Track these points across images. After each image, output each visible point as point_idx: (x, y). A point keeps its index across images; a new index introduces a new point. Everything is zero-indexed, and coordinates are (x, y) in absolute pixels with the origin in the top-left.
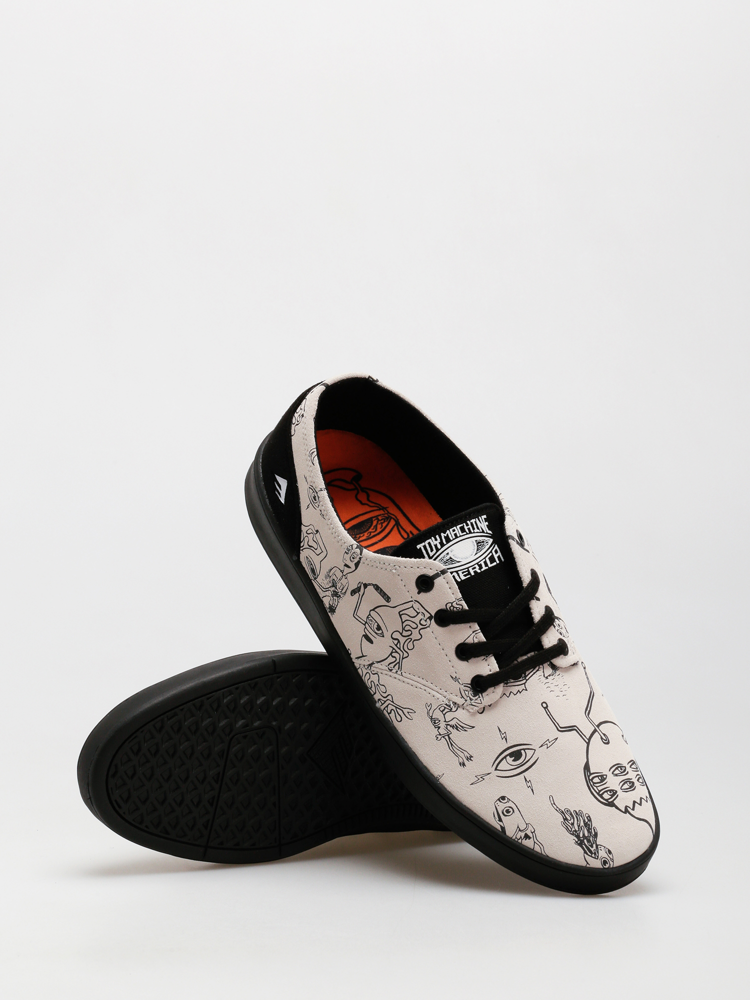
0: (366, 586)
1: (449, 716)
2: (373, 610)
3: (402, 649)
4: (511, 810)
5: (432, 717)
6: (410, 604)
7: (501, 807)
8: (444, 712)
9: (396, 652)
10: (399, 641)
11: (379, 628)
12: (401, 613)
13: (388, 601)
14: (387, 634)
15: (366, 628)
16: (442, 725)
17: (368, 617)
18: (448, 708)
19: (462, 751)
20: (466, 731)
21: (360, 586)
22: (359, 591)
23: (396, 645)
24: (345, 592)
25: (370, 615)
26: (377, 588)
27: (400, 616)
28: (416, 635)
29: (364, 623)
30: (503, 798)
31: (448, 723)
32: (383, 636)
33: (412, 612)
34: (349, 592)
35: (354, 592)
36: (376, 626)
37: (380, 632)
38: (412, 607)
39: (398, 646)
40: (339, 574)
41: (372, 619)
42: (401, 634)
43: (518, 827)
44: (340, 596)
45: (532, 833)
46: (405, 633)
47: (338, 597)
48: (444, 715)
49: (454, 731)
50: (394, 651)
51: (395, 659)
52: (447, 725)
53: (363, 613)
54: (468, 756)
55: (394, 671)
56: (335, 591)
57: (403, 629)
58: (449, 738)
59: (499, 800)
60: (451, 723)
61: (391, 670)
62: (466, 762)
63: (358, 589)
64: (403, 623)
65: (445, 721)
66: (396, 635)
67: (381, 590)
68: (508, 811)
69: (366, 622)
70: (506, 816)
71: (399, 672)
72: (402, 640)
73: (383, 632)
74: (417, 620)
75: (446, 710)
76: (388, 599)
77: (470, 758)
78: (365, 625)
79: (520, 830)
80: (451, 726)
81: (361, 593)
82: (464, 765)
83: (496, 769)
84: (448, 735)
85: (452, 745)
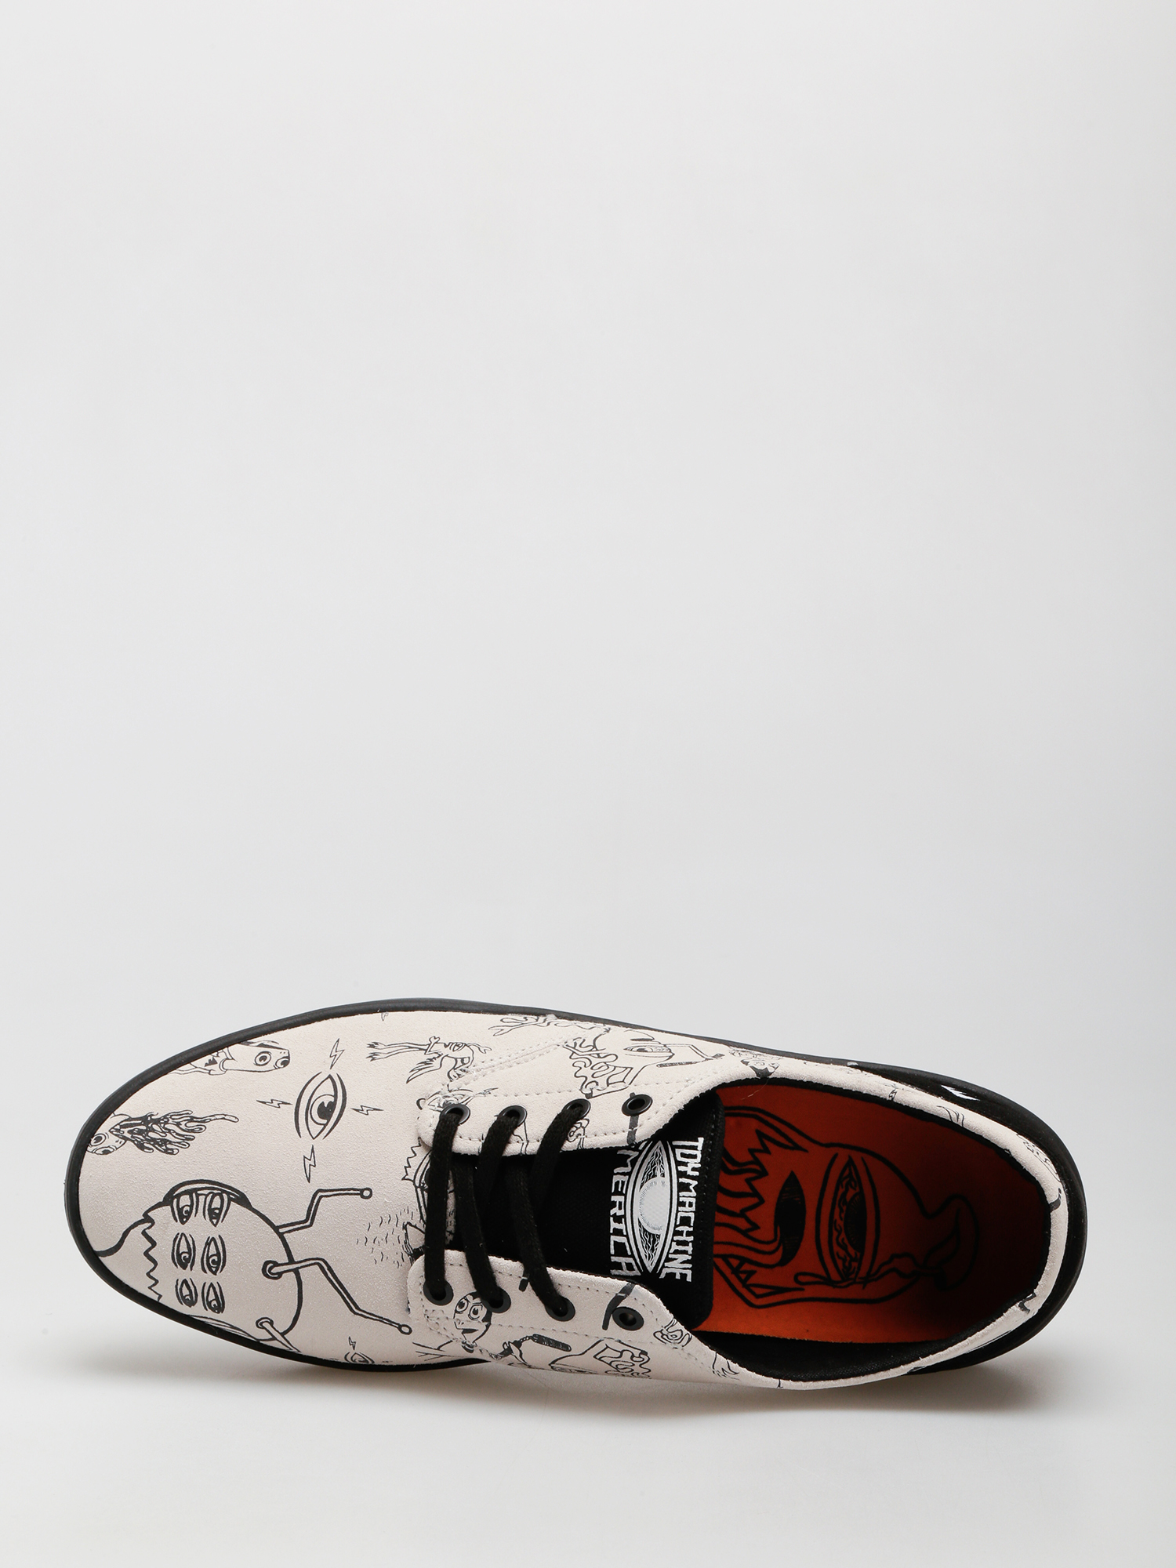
1: (449, 1063)
4: (263, 1062)
5: (468, 1046)
7: (276, 1056)
8: (459, 1060)
10: (599, 1058)
16: (446, 1051)
18: (461, 1067)
19: (390, 1055)
20: (412, 1071)
30: (285, 1063)
31: (441, 1057)
43: (233, 1059)
45: (210, 1071)
48: (456, 1059)
49: (425, 1058)
52: (440, 1055)
54: (378, 1057)
58: (420, 1049)
59: (288, 1057)
60: (436, 1063)
62: (372, 1050)
65: (447, 1056)
68: (264, 1058)
70: (260, 1054)
75: (459, 1063)
77: (373, 1057)
79: (228, 1059)
80: (434, 1058)
82: (372, 1046)
83: (330, 1077)
84: (426, 1050)
85: (410, 1047)
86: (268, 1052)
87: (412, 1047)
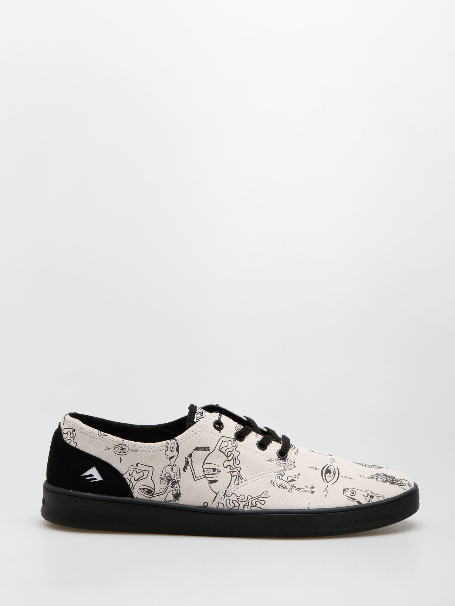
0: (190, 456)
1: (285, 478)
2: (204, 464)
3: (235, 468)
5: (278, 485)
6: (221, 441)
7: (348, 493)
8: (281, 478)
9: (233, 472)
10: (230, 466)
11: (214, 470)
12: (220, 449)
13: (209, 450)
14: (221, 468)
15: (207, 478)
16: (286, 484)
17: (204, 471)
19: (306, 487)
20: (298, 478)
21: (187, 460)
22: (188, 463)
23: (230, 469)
24: (180, 475)
25: (204, 469)
26: (198, 449)
27: (221, 451)
28: (236, 454)
29: (204, 476)
30: (344, 490)
32: (220, 471)
33: (225, 444)
34: (182, 472)
35: (185, 469)
36: (212, 470)
37: (217, 470)
38: (223, 441)
39: (232, 468)
40: (169, 469)
41: (207, 469)
42: (228, 461)
44: (178, 481)
45: (372, 493)
46: (230, 458)
47: (177, 483)
48: (282, 479)
49: (293, 482)
50: (232, 473)
51: (235, 476)
52: (288, 482)
53: (199, 472)
54: (311, 487)
55: (240, 482)
56: (173, 482)
57: (227, 457)
58: (295, 487)
59: (344, 492)
60: (289, 480)
61: (238, 484)
62: (313, 490)
63: (187, 462)
64: (224, 454)
65: (285, 482)
66: (227, 464)
67: (201, 447)
68: (353, 493)
69: (205, 475)
71: (243, 481)
72: (231, 463)
73: (218, 470)
74: (230, 446)
75: (281, 477)
76: (207, 449)
77: (312, 487)
78: (205, 477)
80: (290, 481)
81: (190, 464)
82: (313, 492)
83: (328, 483)
84: (293, 486)
85: (299, 489)
86: (351, 495)
87: (298, 489)
